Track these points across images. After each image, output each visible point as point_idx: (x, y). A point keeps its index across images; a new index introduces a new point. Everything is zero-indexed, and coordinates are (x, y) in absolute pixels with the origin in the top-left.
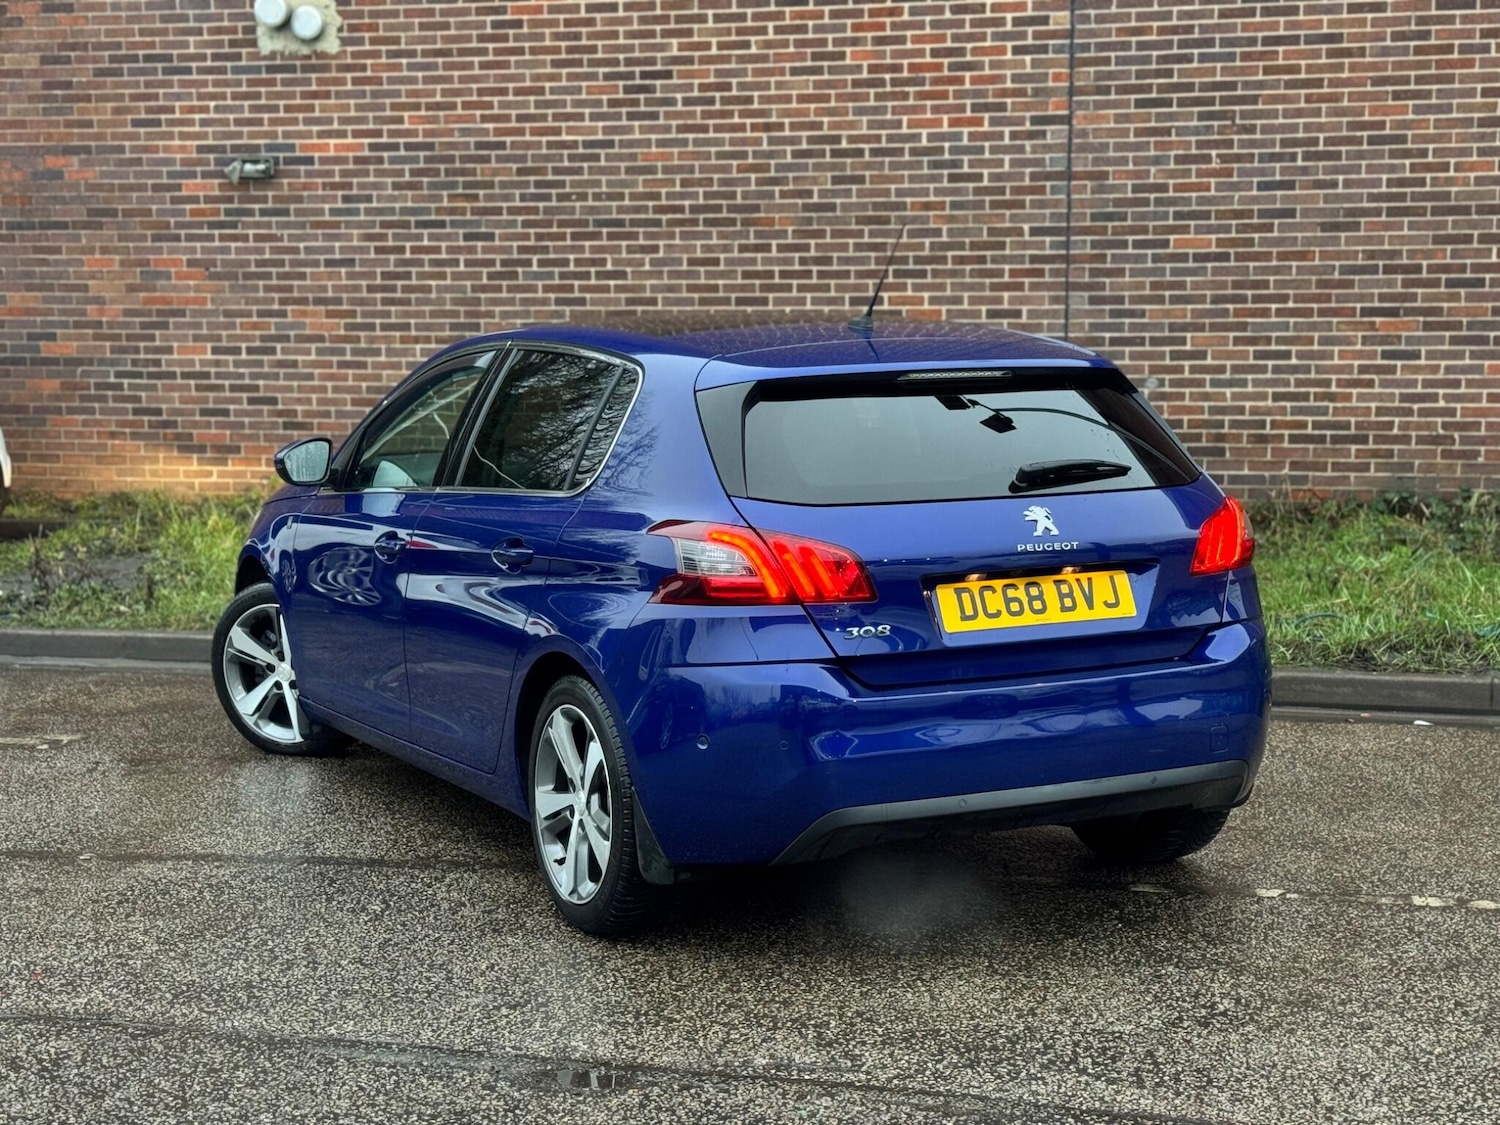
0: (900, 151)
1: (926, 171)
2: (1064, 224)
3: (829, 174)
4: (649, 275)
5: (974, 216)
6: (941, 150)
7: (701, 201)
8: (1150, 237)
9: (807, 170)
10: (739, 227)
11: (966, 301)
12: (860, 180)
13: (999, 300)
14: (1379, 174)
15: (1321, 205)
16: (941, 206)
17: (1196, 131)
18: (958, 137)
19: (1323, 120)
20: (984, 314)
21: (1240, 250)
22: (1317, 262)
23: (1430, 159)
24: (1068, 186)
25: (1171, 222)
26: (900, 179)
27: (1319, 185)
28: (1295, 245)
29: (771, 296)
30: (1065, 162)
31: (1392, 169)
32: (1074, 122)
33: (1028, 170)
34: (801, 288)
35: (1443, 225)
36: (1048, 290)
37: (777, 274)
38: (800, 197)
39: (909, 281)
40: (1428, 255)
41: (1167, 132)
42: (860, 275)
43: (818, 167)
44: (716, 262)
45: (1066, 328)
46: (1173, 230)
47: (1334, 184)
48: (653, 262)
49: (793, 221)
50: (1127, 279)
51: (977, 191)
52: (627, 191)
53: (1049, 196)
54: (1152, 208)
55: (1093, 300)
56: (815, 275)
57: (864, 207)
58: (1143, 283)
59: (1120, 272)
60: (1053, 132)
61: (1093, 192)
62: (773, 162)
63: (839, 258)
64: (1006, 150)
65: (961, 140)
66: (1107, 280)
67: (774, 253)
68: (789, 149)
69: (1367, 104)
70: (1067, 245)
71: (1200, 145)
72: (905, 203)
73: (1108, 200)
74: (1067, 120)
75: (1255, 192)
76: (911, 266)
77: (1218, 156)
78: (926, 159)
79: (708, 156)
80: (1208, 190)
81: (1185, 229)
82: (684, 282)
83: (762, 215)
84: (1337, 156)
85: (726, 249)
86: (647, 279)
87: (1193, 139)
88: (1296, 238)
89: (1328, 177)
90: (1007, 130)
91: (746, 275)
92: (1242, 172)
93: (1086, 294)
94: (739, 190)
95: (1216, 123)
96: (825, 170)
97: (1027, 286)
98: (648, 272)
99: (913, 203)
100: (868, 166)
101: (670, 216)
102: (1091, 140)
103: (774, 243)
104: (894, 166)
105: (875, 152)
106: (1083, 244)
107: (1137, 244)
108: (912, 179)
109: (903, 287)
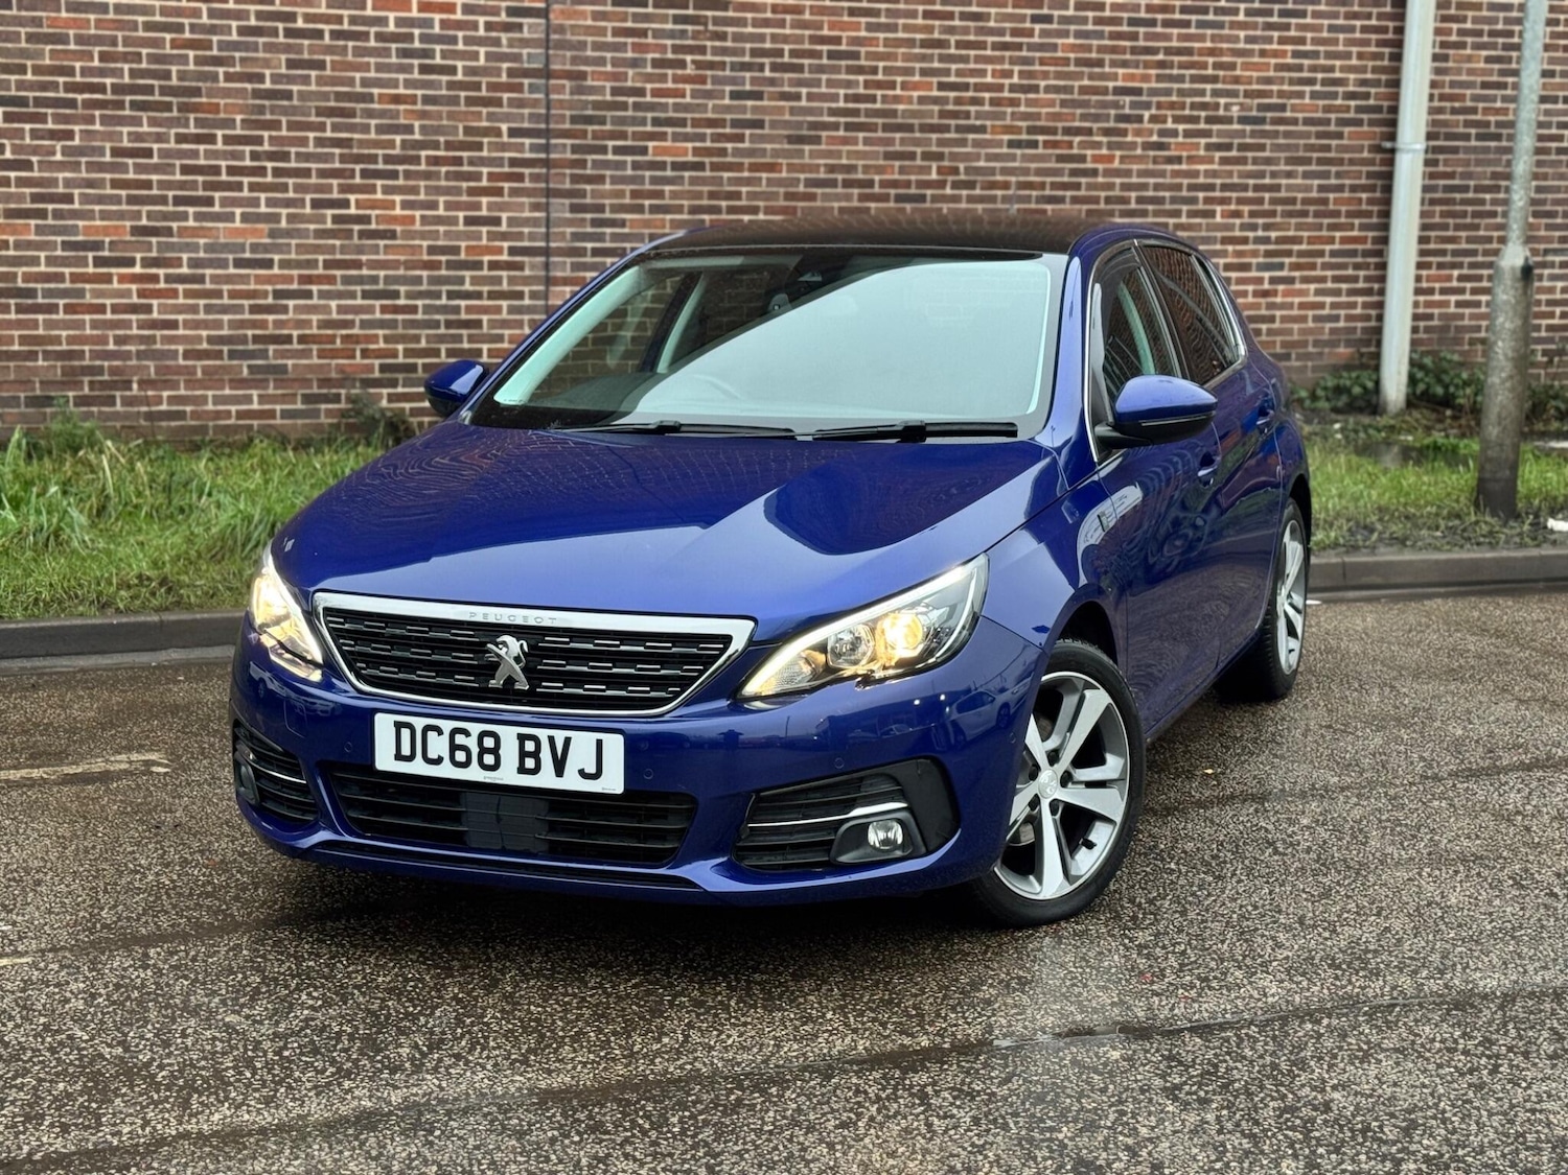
0: (365, 36)
1: (394, 60)
2: (543, 126)
3: (283, 57)
4: (61, 166)
5: (449, 112)
6: (409, 38)
7: (127, 80)
8: (629, 143)
9: (256, 50)
10: (175, 113)
11: (441, 206)
12: (321, 65)
13: (478, 206)
14: (836, 90)
15: (787, 117)
16: (412, 100)
17: (672, 35)
18: (429, 23)
19: (788, 31)
20: (461, 221)
21: (715, 159)
22: (784, 174)
23: (880, 77)
24: (547, 86)
25: (649, 128)
26: (366, 67)
27: (785, 96)
28: (764, 156)
29: (217, 195)
30: (543, 59)
31: (849, 84)
32: (552, 16)
33: (505, 65)
34: (253, 187)
35: (890, 142)
36: (529, 196)
37: (224, 171)
38: (250, 81)
39: (379, 183)
40: (880, 170)
41: (643, 33)
42: (322, 173)
43: (269, 47)
44: (148, 153)
45: (547, 237)
46: (652, 136)
47: (798, 97)
48: (66, 151)
49: (242, 109)
50: (608, 186)
51: (451, 85)
52: (29, 63)
53: (526, 95)
54: (630, 113)
55: (574, 208)
56: (269, 172)
57: (325, 96)
58: (623, 191)
59: (600, 179)
60: (530, 26)
61: (572, 93)
62: (215, 38)
63: (297, 154)
64: (480, 41)
65: (432, 27)
66: (588, 187)
67: (220, 145)
68: (234, 24)
69: (825, 18)
70: (547, 148)
71: (676, 49)
72: (371, 95)
73: (587, 102)
74: (544, 13)
75: (727, 101)
76: (381, 166)
77: (693, 62)
78: (394, 46)
79: (134, 26)
80: (684, 96)
81: (662, 136)
82: (108, 176)
83: (204, 100)
84: (799, 68)
85: (160, 138)
86: (60, 171)
87: (669, 42)
88: (765, 150)
89: (793, 90)
90: (482, 20)
91: (186, 170)
92: (716, 80)
93: (567, 202)
94: (174, 69)
95: (689, 28)
96: (278, 51)
97: (506, 191)
98: (61, 162)
99: (380, 95)
100: (330, 50)
101: (87, 96)
102: (569, 37)
103: (220, 133)
104: (358, 52)
105: (335, 35)
106: (563, 149)
107: (617, 150)
108: (380, 68)
109: (372, 189)
